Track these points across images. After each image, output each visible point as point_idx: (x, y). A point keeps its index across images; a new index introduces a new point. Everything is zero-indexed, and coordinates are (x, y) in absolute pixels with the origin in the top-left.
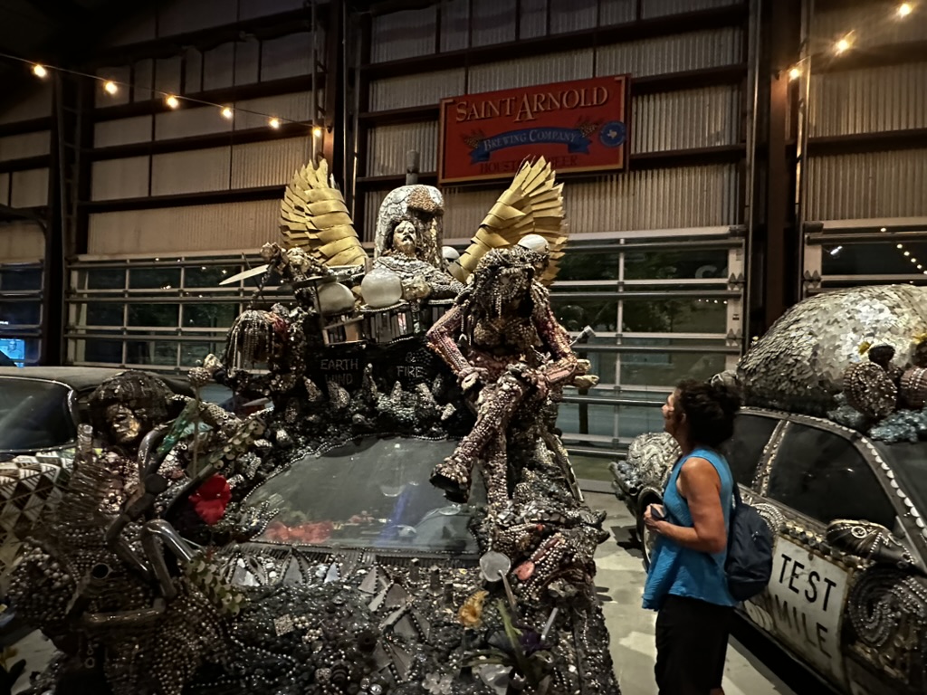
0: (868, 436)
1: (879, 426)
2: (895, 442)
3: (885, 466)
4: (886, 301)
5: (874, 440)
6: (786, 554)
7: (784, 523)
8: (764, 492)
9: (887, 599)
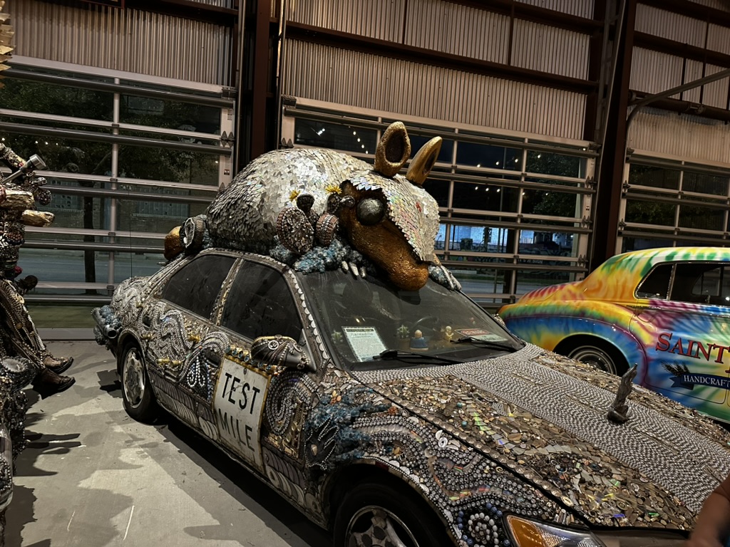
0: (293, 267)
1: (301, 260)
2: (310, 273)
3: (300, 291)
4: (314, 161)
5: (296, 271)
6: (229, 373)
7: (229, 346)
8: (218, 321)
9: (290, 395)
